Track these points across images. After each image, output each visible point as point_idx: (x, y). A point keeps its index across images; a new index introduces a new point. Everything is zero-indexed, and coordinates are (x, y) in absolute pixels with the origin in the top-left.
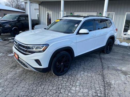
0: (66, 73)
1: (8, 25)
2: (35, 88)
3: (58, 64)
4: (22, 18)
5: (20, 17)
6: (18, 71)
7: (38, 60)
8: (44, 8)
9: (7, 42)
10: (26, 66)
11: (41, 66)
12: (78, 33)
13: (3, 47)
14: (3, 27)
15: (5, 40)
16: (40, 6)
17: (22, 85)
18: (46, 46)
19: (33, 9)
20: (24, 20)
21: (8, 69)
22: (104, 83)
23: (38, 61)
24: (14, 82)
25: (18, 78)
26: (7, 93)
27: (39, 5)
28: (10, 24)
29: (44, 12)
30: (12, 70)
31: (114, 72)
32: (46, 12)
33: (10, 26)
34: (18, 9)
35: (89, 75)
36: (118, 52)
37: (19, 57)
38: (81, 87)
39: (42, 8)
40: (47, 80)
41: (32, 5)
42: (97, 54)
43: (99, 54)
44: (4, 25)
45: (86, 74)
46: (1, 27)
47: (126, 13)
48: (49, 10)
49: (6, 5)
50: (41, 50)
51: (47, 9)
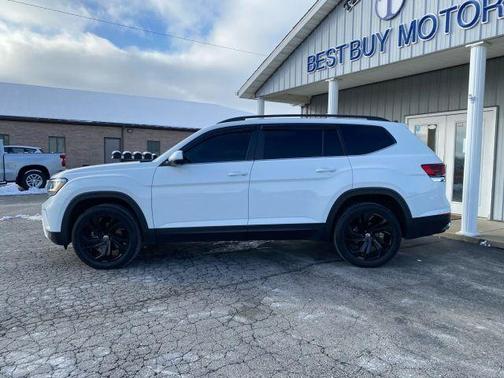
18: (62, 182)
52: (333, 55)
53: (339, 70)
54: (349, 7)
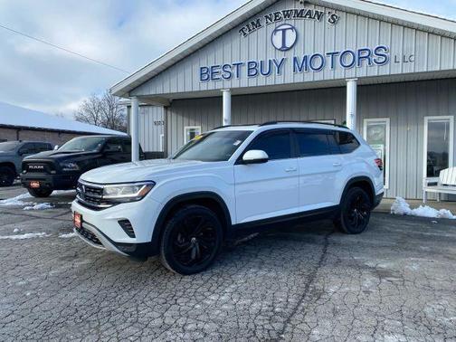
0: (205, 269)
1: (73, 165)
2: (114, 294)
3: (181, 238)
4: (112, 148)
5: (109, 145)
6: (77, 265)
7: (127, 221)
8: (180, 118)
9: (63, 211)
10: (98, 242)
11: (134, 237)
12: (240, 161)
13: (51, 221)
14: (59, 171)
15: (59, 206)
16: (169, 112)
17: (82, 287)
18: (148, 185)
19: (151, 124)
20: (119, 151)
21: (55, 261)
22: (307, 290)
23: (125, 224)
24: (62, 282)
25: (75, 277)
26: (42, 299)
27: (166, 108)
28: (78, 163)
29: (180, 129)
30: (63, 262)
31: (350, 271)
32: (185, 128)
33: (78, 169)
34: (112, 129)
35: (273, 274)
36: (393, 230)
37: (82, 221)
38: (235, 295)
39: (174, 118)
40: (150, 282)
41: (148, 112)
42: (319, 234)
43: (327, 236)
44: (61, 164)
45: (261, 273)
46: (53, 172)
47: (426, 119)
48: (192, 122)
49: (78, 119)
50: (136, 195)
51: (186, 120)
52: (228, 69)
53: (235, 83)
54: (245, 34)
